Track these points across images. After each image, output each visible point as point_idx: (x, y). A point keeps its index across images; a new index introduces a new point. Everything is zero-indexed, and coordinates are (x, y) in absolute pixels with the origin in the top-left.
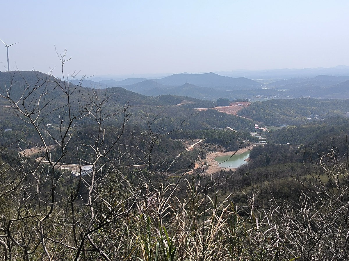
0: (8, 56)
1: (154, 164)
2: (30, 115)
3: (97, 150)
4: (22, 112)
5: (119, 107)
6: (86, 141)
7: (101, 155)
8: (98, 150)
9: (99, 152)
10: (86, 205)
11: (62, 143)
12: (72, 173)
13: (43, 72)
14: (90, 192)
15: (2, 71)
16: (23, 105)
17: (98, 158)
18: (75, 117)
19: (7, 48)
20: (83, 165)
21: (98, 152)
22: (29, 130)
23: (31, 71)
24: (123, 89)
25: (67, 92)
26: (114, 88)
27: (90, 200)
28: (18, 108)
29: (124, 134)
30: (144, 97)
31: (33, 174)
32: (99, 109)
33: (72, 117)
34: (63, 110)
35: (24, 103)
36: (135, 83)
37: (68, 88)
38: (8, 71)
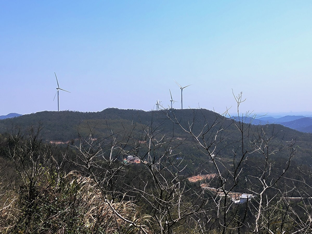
0: (182, 96)
1: (309, 198)
2: (208, 148)
3: (263, 182)
4: (201, 145)
5: (276, 142)
6: (245, 171)
7: (267, 187)
8: (265, 182)
9: (266, 184)
10: (253, 232)
11: (235, 174)
12: (232, 200)
14: (257, 220)
15: (177, 109)
16: (203, 139)
17: (265, 190)
18: (247, 152)
19: (182, 90)
20: (242, 194)
21: (264, 184)
22: (196, 159)
24: (280, 125)
25: (242, 129)
26: (273, 124)
27: (257, 228)
28: (198, 142)
29: (280, 167)
30: (301, 134)
31: (214, 200)
32: (266, 144)
33: (244, 152)
34: (226, 143)
35: (203, 137)
36: (293, 120)
37: (242, 126)
38: (181, 109)
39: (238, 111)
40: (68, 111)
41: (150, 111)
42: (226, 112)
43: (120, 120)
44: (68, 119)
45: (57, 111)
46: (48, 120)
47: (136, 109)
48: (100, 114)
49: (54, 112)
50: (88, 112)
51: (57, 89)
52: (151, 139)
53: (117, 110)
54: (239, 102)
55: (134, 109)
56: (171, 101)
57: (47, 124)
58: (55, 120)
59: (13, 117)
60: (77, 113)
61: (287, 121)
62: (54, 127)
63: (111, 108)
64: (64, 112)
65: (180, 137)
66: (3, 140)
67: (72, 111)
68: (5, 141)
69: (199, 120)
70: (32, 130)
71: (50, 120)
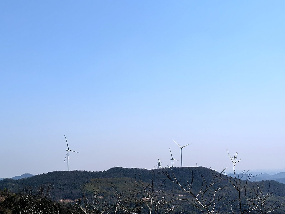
0: (181, 155)
2: (207, 207)
4: (201, 204)
13: (208, 168)
15: (177, 167)
16: (202, 198)
18: (245, 210)
19: (181, 149)
23: (199, 166)
24: (275, 181)
26: (268, 181)
28: (198, 201)
32: (263, 203)
34: (225, 199)
35: (202, 196)
37: (239, 185)
38: (181, 167)
39: (234, 171)
40: (77, 171)
41: (152, 170)
42: (223, 172)
43: (124, 178)
44: (77, 178)
45: (67, 171)
46: (59, 180)
47: (139, 168)
48: (106, 173)
49: (64, 172)
50: (95, 171)
51: (67, 150)
52: (152, 199)
53: (122, 168)
54: (235, 162)
55: (137, 168)
56: (172, 160)
57: (57, 184)
58: (64, 179)
59: (27, 177)
60: (85, 173)
61: (281, 178)
62: (63, 186)
63: (116, 168)
64: (73, 172)
65: (181, 194)
66: (17, 199)
67: (80, 171)
68: (18, 201)
69: (198, 177)
70: (42, 191)
71: (60, 179)
